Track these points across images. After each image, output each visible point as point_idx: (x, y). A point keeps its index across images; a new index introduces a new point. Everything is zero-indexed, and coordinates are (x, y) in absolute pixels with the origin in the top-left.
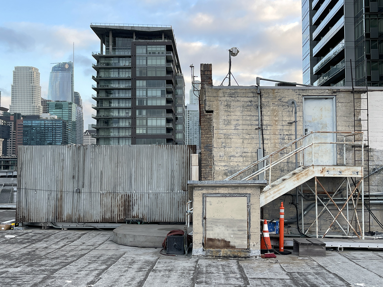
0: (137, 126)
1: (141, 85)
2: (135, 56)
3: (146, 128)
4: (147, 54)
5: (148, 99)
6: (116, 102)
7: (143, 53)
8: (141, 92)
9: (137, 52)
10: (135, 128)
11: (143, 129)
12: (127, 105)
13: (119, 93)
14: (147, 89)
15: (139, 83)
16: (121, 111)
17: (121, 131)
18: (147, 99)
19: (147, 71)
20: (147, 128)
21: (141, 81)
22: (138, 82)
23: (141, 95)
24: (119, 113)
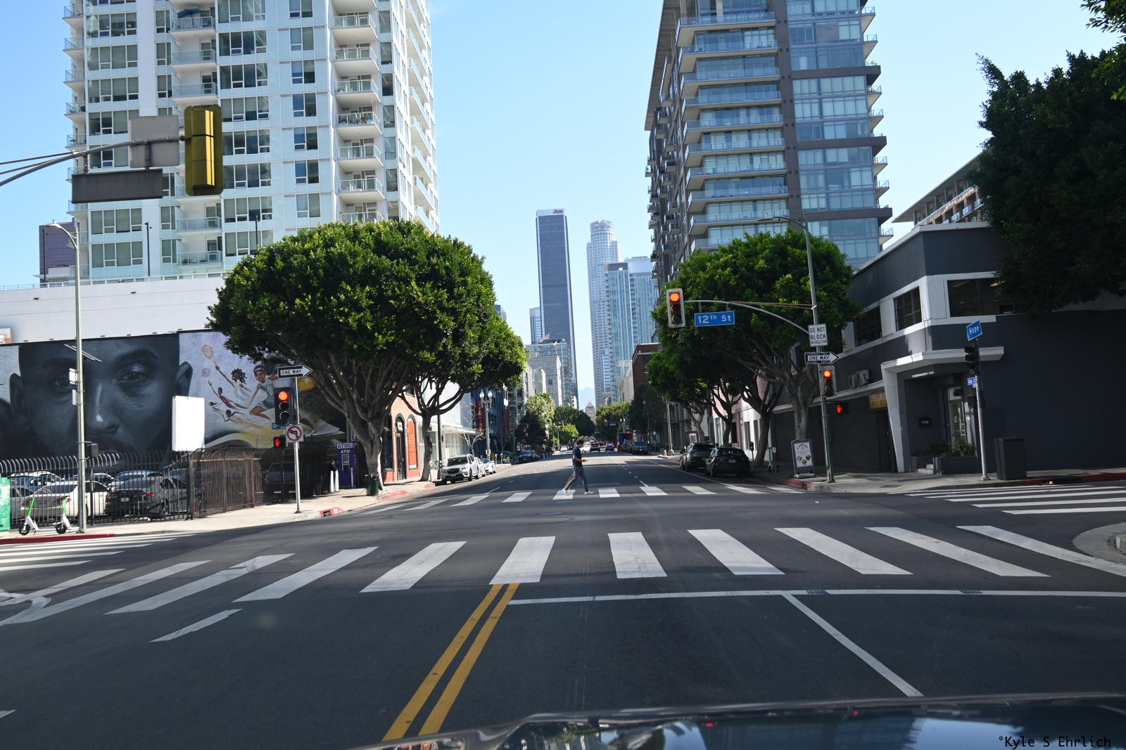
0: (802, 191)
1: (806, 90)
2: (786, 22)
3: (824, 195)
4: (813, 15)
5: (825, 124)
6: (744, 136)
7: (804, 15)
8: (807, 107)
9: (789, 14)
10: (799, 196)
11: (818, 198)
12: (772, 143)
13: (748, 115)
14: (820, 99)
15: (800, 87)
16: (756, 159)
17: (760, 205)
18: (822, 123)
19: (817, 57)
20: (827, 194)
21: (805, 82)
22: (796, 84)
23: (808, 114)
24: (752, 162)
